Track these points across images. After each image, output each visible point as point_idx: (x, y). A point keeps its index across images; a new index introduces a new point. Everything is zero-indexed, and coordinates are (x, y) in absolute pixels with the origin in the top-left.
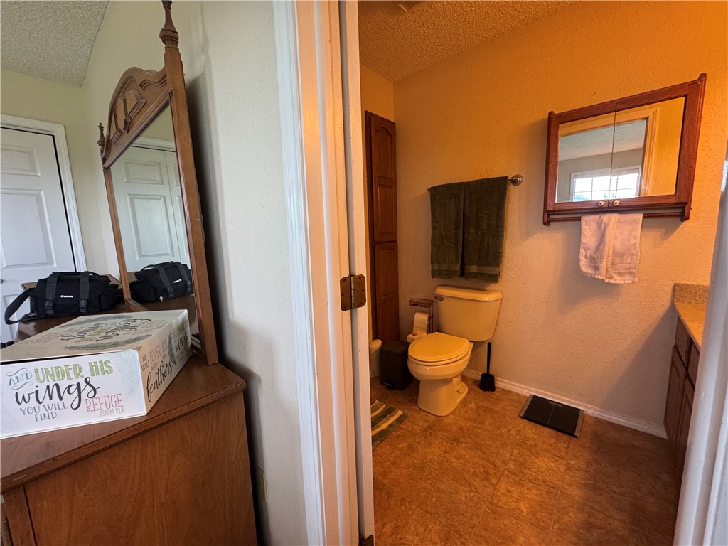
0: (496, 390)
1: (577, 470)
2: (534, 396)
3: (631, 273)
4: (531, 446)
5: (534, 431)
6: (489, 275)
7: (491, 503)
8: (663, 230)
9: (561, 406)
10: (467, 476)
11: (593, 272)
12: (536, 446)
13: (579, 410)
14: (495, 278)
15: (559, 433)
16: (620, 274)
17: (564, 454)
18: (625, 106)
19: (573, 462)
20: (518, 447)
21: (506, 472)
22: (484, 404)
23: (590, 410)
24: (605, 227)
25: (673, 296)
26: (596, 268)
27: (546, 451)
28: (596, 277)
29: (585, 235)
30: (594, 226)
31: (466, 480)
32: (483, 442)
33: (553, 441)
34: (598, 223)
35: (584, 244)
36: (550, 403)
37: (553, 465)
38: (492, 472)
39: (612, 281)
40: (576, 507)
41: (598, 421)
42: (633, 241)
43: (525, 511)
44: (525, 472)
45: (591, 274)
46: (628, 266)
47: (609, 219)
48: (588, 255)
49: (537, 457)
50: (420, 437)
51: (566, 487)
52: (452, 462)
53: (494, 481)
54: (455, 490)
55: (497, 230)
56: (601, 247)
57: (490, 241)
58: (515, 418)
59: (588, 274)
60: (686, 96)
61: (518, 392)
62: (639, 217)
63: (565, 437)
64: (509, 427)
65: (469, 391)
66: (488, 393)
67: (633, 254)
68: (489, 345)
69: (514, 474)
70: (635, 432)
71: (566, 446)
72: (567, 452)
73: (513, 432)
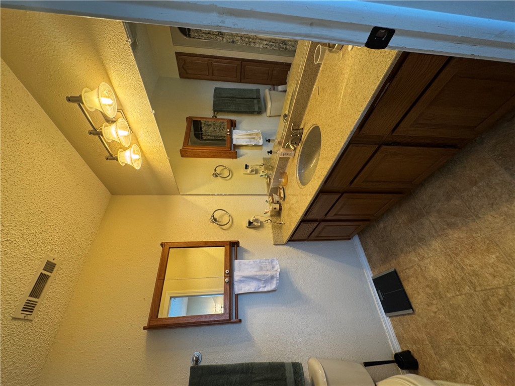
0: (405, 349)
1: (419, 254)
2: (385, 313)
3: (272, 262)
4: (431, 288)
5: (416, 295)
6: (295, 373)
8: (244, 253)
9: (379, 291)
11: (275, 279)
12: (428, 286)
13: (373, 280)
14: (297, 367)
15: (402, 280)
16: (273, 267)
17: (415, 267)
18: (163, 275)
19: (416, 259)
20: (443, 296)
21: (478, 289)
22: (432, 352)
23: (369, 276)
24: (243, 277)
25: (281, 245)
26: (272, 277)
27: (425, 278)
28: (278, 276)
29: (248, 290)
30: (242, 285)
32: (475, 327)
33: (412, 279)
34: (240, 283)
35: (255, 289)
36: (382, 299)
37: (431, 267)
38: (495, 300)
39: (279, 270)
40: (447, 238)
41: (373, 268)
42: (252, 262)
43: (494, 256)
44: (459, 278)
45: (277, 280)
46: (267, 264)
47: (238, 276)
48: (263, 286)
49: (437, 279)
51: (439, 250)
53: (501, 292)
56: (257, 277)
58: (419, 315)
59: (277, 283)
61: (392, 329)
62: (236, 262)
63: (401, 275)
64: (432, 314)
66: (416, 356)
67: (260, 262)
68: (367, 364)
69: (472, 283)
70: (365, 250)
71: (407, 270)
72: (412, 267)
73: (434, 308)
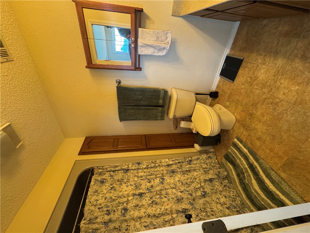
0: (217, 91)
1: (265, 60)
2: (220, 75)
3: (166, 34)
4: (251, 79)
5: (241, 77)
6: (164, 94)
7: (294, 104)
8: (146, 19)
9: (225, 64)
10: (276, 114)
11: (166, 50)
12: (251, 77)
13: (227, 56)
14: (166, 92)
15: (241, 66)
16: (166, 39)
17: (255, 65)
18: (85, 34)
19: (260, 62)
20: (252, 85)
21: (270, 93)
22: (226, 98)
23: (227, 52)
24: (144, 44)
25: (177, 16)
26: (164, 48)
27: (254, 73)
28: (168, 49)
29: (147, 53)
30: (143, 49)
31: (279, 114)
32: (251, 102)
33: (247, 69)
34: (142, 47)
35: (151, 53)
36: (223, 68)
37: (262, 71)
38: (271, 100)
39: (170, 42)
40: (290, 63)
41: (232, 49)
42: (152, 32)
43: (297, 88)
44: (269, 84)
45: (167, 51)
46: (163, 35)
47: (141, 42)
48: (157, 52)
49: (258, 78)
50: (251, 132)
51: (277, 66)
52: (267, 120)
53: (278, 100)
54: (287, 121)
55: (143, 91)
56: (154, 46)
57: (148, 94)
58: (234, 85)
59: (166, 52)
60: (82, 8)
61: (218, 82)
62: (140, 30)
63: (244, 64)
64: (240, 88)
65: (219, 104)
66: (219, 95)
67: (158, 33)
68: (196, 94)
69: (271, 90)
70: (238, 33)
71: (249, 64)
72: (253, 64)
73: (243, 87)
